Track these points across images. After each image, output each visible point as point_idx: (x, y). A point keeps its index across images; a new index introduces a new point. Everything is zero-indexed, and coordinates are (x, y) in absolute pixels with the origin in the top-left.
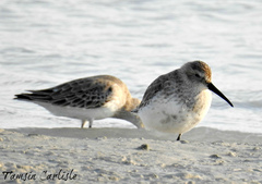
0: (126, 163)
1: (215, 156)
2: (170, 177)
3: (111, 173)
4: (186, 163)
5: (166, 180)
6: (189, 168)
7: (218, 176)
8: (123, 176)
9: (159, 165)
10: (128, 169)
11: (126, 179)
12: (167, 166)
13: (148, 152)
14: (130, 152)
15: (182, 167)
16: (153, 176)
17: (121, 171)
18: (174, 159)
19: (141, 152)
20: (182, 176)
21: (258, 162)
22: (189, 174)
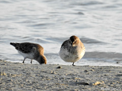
0: (52, 73)
1: (86, 71)
2: (69, 79)
3: (47, 77)
4: (75, 74)
5: (67, 80)
6: (76, 75)
7: (87, 78)
8: (51, 78)
9: (65, 74)
10: (53, 76)
11: (52, 80)
12: (68, 75)
13: (61, 69)
14: (54, 69)
15: (74, 75)
16: (63, 78)
17: (50, 76)
18: (71, 72)
19: (58, 69)
20: (74, 78)
21: (102, 73)
22: (76, 78)
